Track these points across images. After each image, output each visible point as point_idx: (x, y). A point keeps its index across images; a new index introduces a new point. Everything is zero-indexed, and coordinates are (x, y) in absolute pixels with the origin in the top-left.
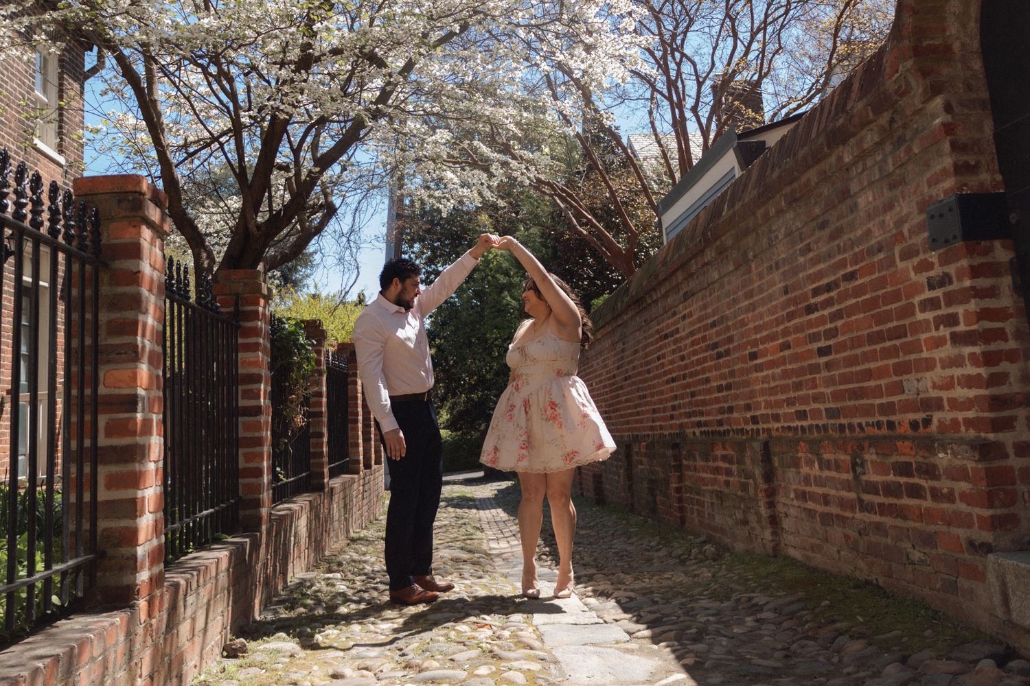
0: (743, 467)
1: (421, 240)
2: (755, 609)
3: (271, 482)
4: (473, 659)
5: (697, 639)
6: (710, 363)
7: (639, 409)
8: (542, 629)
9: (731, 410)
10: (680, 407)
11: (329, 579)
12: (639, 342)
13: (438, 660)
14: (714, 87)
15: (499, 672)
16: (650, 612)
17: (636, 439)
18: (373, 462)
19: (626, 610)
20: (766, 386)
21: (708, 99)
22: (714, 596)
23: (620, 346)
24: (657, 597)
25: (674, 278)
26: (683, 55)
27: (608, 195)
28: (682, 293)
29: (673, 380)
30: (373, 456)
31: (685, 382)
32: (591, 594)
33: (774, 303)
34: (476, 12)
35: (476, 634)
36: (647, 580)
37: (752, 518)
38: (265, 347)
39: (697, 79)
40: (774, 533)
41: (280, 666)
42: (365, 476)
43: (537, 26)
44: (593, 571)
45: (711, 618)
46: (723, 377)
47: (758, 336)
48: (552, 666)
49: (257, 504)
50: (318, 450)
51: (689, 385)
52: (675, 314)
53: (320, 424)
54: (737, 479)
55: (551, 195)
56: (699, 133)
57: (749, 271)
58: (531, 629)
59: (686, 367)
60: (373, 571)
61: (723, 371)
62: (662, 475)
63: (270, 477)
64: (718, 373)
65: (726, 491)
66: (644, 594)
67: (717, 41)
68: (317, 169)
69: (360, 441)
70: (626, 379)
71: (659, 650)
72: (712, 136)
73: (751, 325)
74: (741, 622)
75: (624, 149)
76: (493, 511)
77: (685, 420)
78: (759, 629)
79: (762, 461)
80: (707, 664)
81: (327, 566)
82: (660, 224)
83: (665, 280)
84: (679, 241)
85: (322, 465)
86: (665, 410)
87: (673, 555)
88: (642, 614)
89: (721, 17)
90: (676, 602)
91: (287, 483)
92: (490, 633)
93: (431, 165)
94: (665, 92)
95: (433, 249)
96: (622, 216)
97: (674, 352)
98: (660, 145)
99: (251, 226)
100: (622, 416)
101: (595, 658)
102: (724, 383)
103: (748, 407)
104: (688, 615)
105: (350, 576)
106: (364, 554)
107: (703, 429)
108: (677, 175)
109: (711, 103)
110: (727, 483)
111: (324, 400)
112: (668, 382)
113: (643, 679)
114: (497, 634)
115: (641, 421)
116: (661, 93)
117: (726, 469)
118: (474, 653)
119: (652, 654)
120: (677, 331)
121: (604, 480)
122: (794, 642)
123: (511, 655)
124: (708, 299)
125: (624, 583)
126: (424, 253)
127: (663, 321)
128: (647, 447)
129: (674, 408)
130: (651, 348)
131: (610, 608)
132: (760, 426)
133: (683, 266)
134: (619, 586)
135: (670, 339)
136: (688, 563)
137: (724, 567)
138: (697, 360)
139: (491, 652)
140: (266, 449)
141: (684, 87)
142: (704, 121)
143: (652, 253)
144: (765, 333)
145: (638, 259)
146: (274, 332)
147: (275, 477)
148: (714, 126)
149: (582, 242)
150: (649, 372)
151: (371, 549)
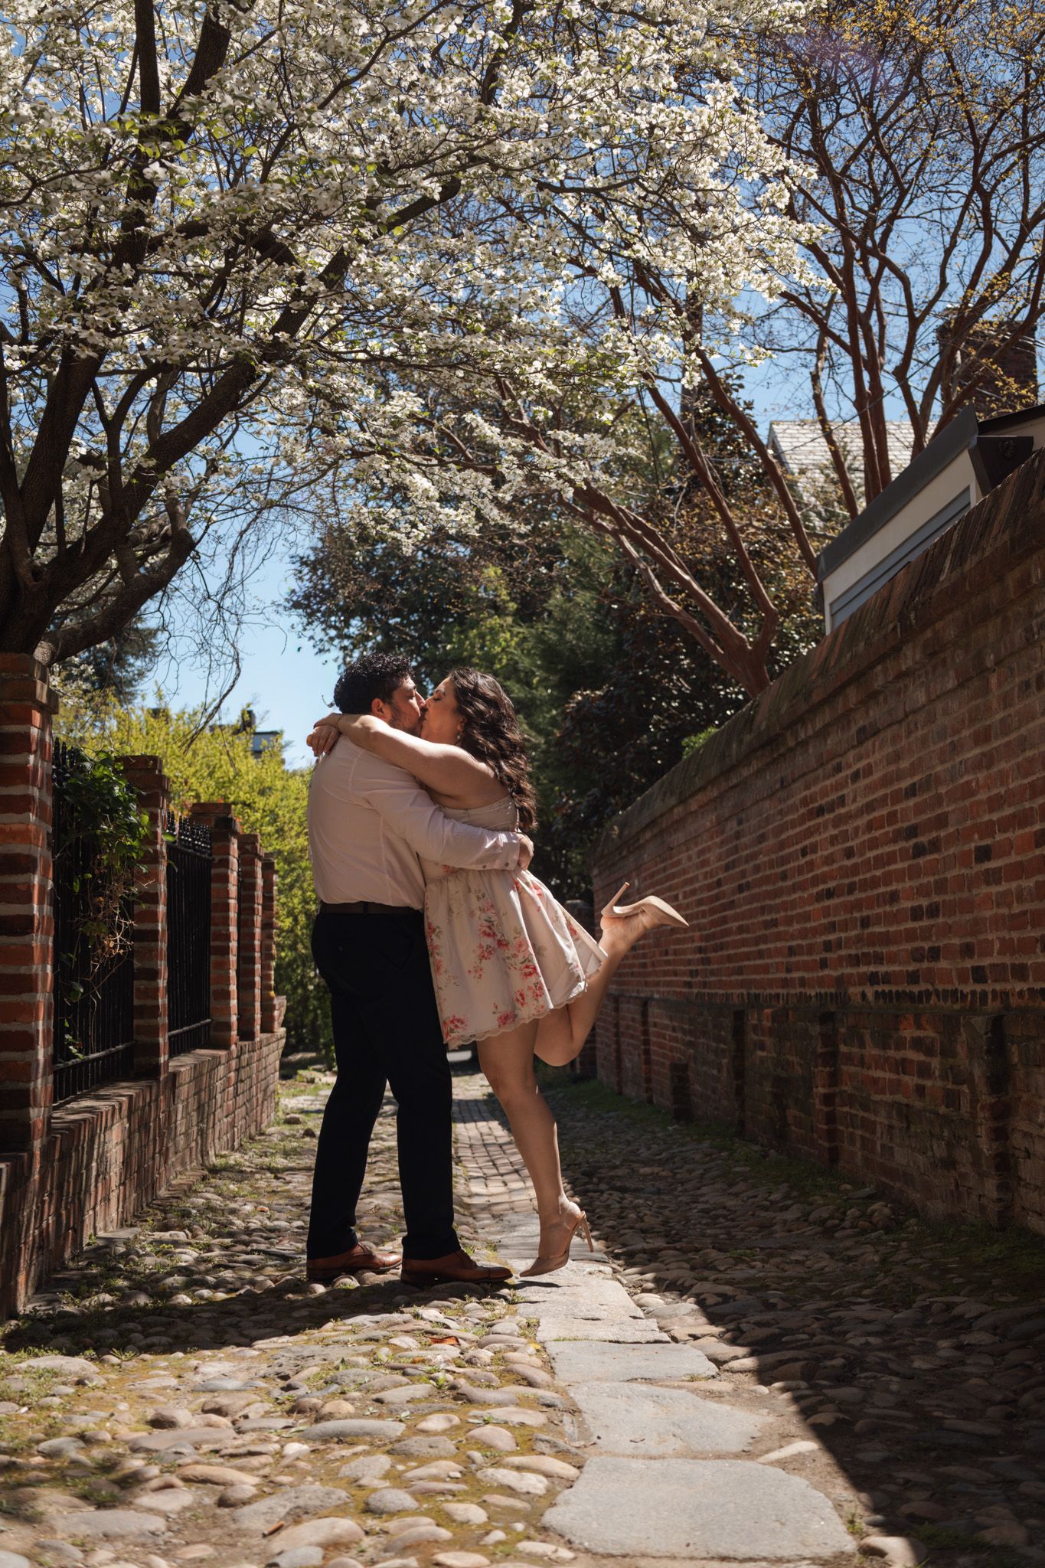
0: (951, 1061)
1: (365, 612)
2: (957, 1325)
3: (53, 1060)
4: (419, 1400)
5: (841, 1378)
6: (899, 866)
7: (763, 947)
8: (553, 1348)
9: (935, 954)
10: (839, 944)
11: (160, 1242)
12: (768, 821)
13: (352, 1401)
14: (942, 332)
15: (466, 1426)
16: (759, 1324)
17: (755, 1002)
18: (258, 1028)
19: (713, 1320)
20: (1004, 911)
21: (928, 352)
22: (881, 1299)
23: (732, 826)
24: (774, 1296)
25: (840, 700)
26: (885, 263)
27: (725, 538)
28: (854, 729)
29: (829, 894)
30: (258, 1016)
31: (852, 898)
32: (651, 1285)
33: (1029, 753)
34: (475, 160)
35: (428, 1354)
36: (759, 1264)
37: (964, 1156)
38: (42, 804)
39: (911, 315)
40: (1002, 1187)
41: (57, 1400)
42: (241, 1052)
43: (596, 192)
44: (660, 1243)
45: (872, 1340)
46: (924, 891)
47: (995, 817)
48: (567, 1418)
49: (24, 1099)
50: (149, 1002)
51: (857, 905)
52: (838, 769)
53: (153, 954)
54: (939, 1083)
55: (615, 534)
56: (907, 422)
57: (986, 690)
58: (532, 1348)
59: (855, 870)
60: (247, 1228)
61: (925, 880)
62: (799, 1070)
63: (50, 1050)
64: (915, 883)
65: (918, 1104)
66: (751, 1291)
67: (954, 237)
68: (152, 463)
69: (233, 988)
70: (741, 889)
71: (770, 1396)
72: (932, 427)
73: (982, 796)
74: (928, 1350)
75: (761, 449)
76: (482, 1124)
77: (849, 970)
78: (963, 1363)
79: (988, 1052)
80: (859, 1426)
81: (160, 1216)
82: (820, 593)
83: (824, 702)
84: (854, 628)
85: (155, 1031)
86: (810, 949)
87: (811, 1218)
88: (744, 1326)
89: (965, 190)
90: (810, 1307)
91: (85, 1063)
92: (455, 1352)
93: (381, 463)
94: (846, 338)
95: (386, 629)
96: (750, 578)
97: (833, 840)
98: (830, 441)
99: (23, 571)
100: (729, 959)
101: (649, 1407)
102: (924, 902)
103: (968, 951)
104: (831, 1334)
105: (205, 1239)
106: (233, 1197)
107: (880, 988)
108: (862, 505)
109: (934, 364)
110: (920, 1090)
111: (162, 909)
112: (819, 897)
113: (736, 1447)
114: (468, 1355)
115: (766, 969)
116: (837, 340)
117: (920, 1064)
118: (421, 1389)
119: (756, 1401)
120: (842, 801)
121: (690, 1074)
122: (1025, 1390)
123: (491, 1395)
124: (904, 742)
125: (714, 1268)
126: (367, 638)
127: (816, 781)
128: (774, 1017)
129: (828, 946)
130: (791, 832)
131: (685, 1314)
132: (989, 987)
133: (859, 677)
134: (706, 1273)
135: (827, 816)
136: (837, 1235)
137: (904, 1245)
138: (876, 858)
139: (453, 1388)
140: (41, 998)
141: (882, 327)
142: (918, 397)
143: (805, 652)
144: (1008, 811)
145: (778, 662)
146: (60, 774)
147: (59, 1051)
148: (937, 409)
149: (672, 625)
150: (784, 876)
151: (246, 1187)
